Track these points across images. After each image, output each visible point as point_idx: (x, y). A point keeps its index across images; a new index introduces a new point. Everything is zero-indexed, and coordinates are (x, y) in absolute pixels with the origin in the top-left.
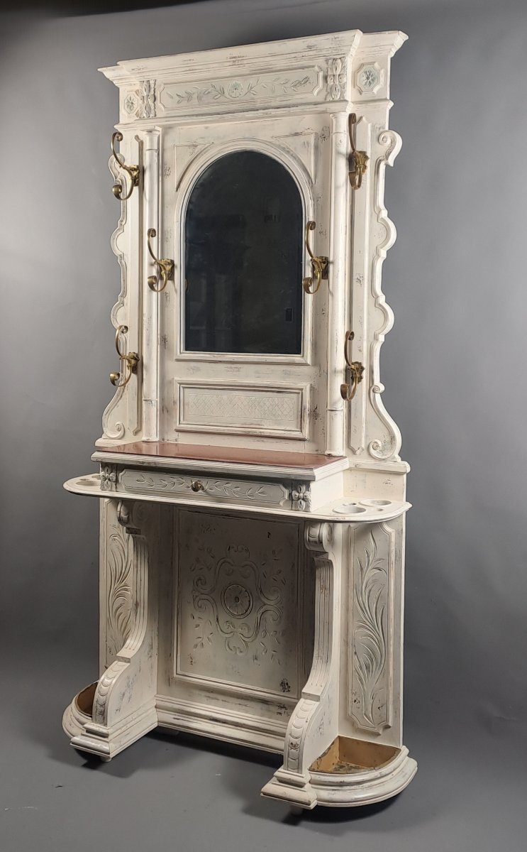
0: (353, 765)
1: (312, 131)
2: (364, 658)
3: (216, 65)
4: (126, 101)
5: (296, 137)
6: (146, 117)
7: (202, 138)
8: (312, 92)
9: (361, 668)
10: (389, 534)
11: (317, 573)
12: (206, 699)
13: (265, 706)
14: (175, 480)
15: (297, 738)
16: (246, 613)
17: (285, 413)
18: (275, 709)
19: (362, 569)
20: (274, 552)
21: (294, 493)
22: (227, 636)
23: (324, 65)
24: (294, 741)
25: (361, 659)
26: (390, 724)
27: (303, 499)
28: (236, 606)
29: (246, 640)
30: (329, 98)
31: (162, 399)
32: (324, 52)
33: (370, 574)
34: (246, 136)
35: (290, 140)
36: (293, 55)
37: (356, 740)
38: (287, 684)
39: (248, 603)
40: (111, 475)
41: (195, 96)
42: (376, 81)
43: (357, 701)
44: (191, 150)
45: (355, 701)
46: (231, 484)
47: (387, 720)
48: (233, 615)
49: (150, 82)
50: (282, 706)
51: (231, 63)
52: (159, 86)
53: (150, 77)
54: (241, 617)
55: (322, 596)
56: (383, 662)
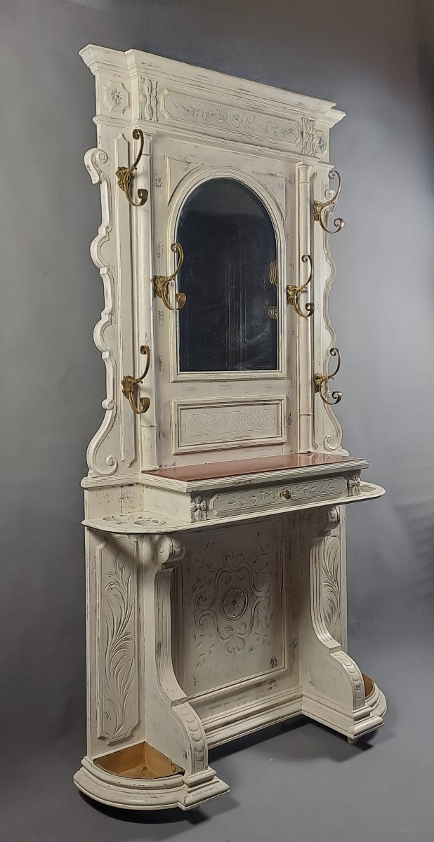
1: (282, 175)
3: (222, 90)
5: (272, 177)
6: (148, 118)
8: (294, 142)
13: (259, 689)
14: (262, 494)
15: (358, 680)
16: (242, 613)
17: (268, 422)
18: (268, 686)
20: (262, 548)
21: (351, 482)
22: (226, 641)
23: (301, 122)
27: (357, 485)
28: (234, 609)
29: (243, 637)
30: (305, 152)
31: (159, 424)
32: (303, 111)
35: (268, 178)
36: (284, 106)
38: (275, 659)
39: (243, 602)
40: (202, 504)
41: (200, 113)
42: (325, 146)
44: (183, 165)
48: (231, 619)
49: (152, 82)
50: (272, 681)
51: (234, 93)
52: (162, 90)
53: (153, 77)
54: (238, 618)
55: (315, 569)
56: (339, 607)
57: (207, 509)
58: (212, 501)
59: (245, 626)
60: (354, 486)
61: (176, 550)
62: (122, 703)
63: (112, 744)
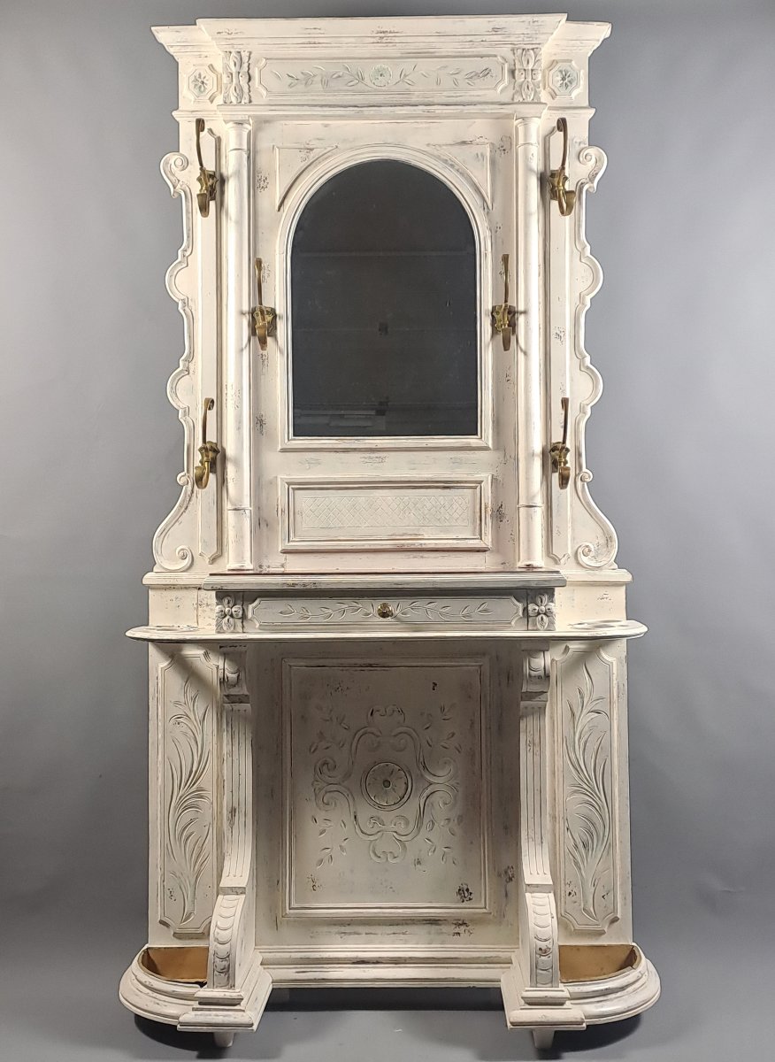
1: (486, 141)
2: (579, 832)
3: (353, 40)
4: (192, 78)
5: (465, 147)
6: (234, 102)
7: (318, 139)
8: (495, 88)
9: (577, 848)
10: (610, 665)
11: (522, 725)
12: (339, 936)
13: (434, 928)
14: (344, 606)
15: (546, 940)
16: (401, 802)
17: (456, 516)
18: (453, 929)
19: (573, 715)
20: (442, 709)
21: (532, 606)
22: (372, 838)
23: (510, 56)
24: (543, 945)
25: (576, 836)
26: (619, 916)
27: (545, 614)
28: (386, 792)
29: (403, 838)
30: (518, 98)
31: (258, 508)
32: (513, 39)
33: (585, 719)
34: (389, 141)
35: (456, 150)
36: (469, 38)
37: (575, 946)
38: (467, 890)
39: (404, 786)
40: (234, 609)
41: (318, 79)
42: (574, 84)
43: (573, 893)
44: (303, 154)
45: (570, 894)
46: (438, 603)
47: (615, 910)
48: (380, 806)
49: (242, 53)
50: (461, 923)
51: (375, 40)
52: (258, 61)
53: (241, 46)
54: (394, 807)
55: (530, 755)
56: (607, 834)
57: (244, 617)
58: (251, 607)
59: (407, 823)
60: (539, 614)
61: (229, 675)
62: (193, 882)
63: (177, 936)
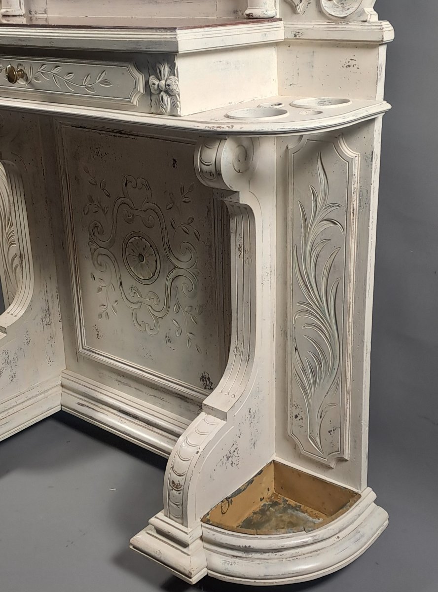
0: (292, 503)
2: (308, 357)
9: (304, 371)
10: (350, 161)
11: (233, 225)
12: (117, 383)
13: (183, 403)
15: (180, 475)
16: (152, 278)
19: (305, 220)
20: (182, 189)
21: (153, 80)
22: (134, 306)
25: (304, 359)
26: (347, 456)
27: (167, 92)
29: (156, 314)
33: (318, 228)
37: (297, 470)
38: (209, 379)
43: (299, 417)
45: (296, 417)
46: (61, 68)
47: (341, 450)
54: (147, 282)
55: (240, 261)
56: (336, 367)
59: (158, 300)
60: (159, 90)
